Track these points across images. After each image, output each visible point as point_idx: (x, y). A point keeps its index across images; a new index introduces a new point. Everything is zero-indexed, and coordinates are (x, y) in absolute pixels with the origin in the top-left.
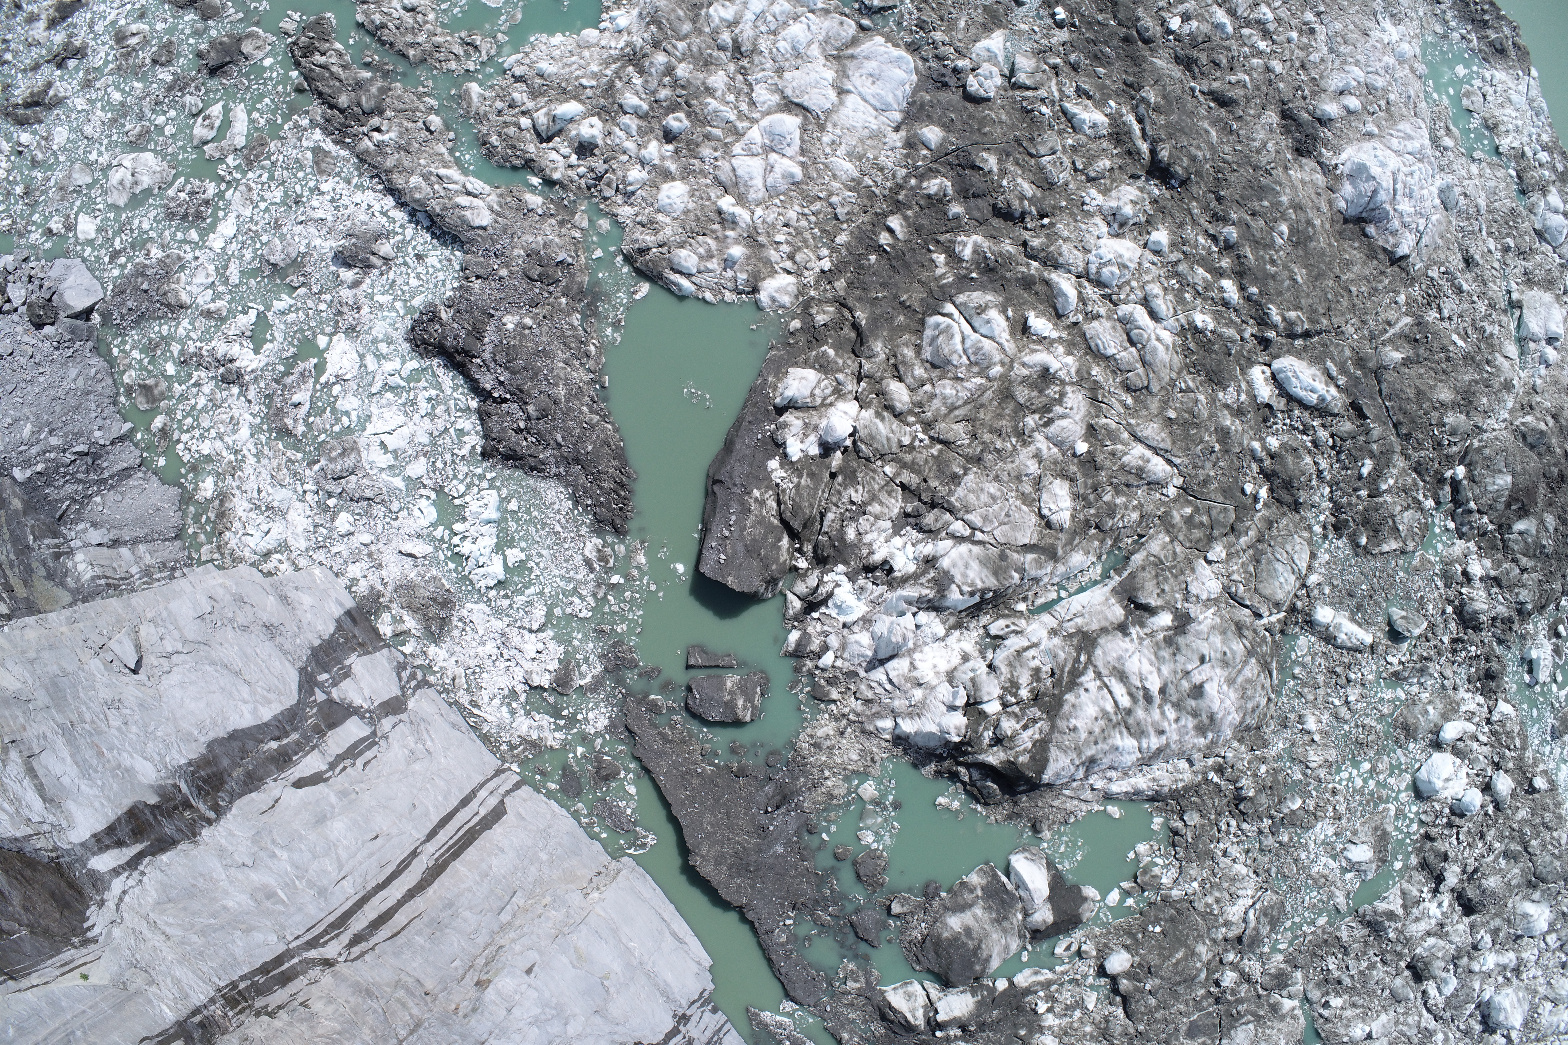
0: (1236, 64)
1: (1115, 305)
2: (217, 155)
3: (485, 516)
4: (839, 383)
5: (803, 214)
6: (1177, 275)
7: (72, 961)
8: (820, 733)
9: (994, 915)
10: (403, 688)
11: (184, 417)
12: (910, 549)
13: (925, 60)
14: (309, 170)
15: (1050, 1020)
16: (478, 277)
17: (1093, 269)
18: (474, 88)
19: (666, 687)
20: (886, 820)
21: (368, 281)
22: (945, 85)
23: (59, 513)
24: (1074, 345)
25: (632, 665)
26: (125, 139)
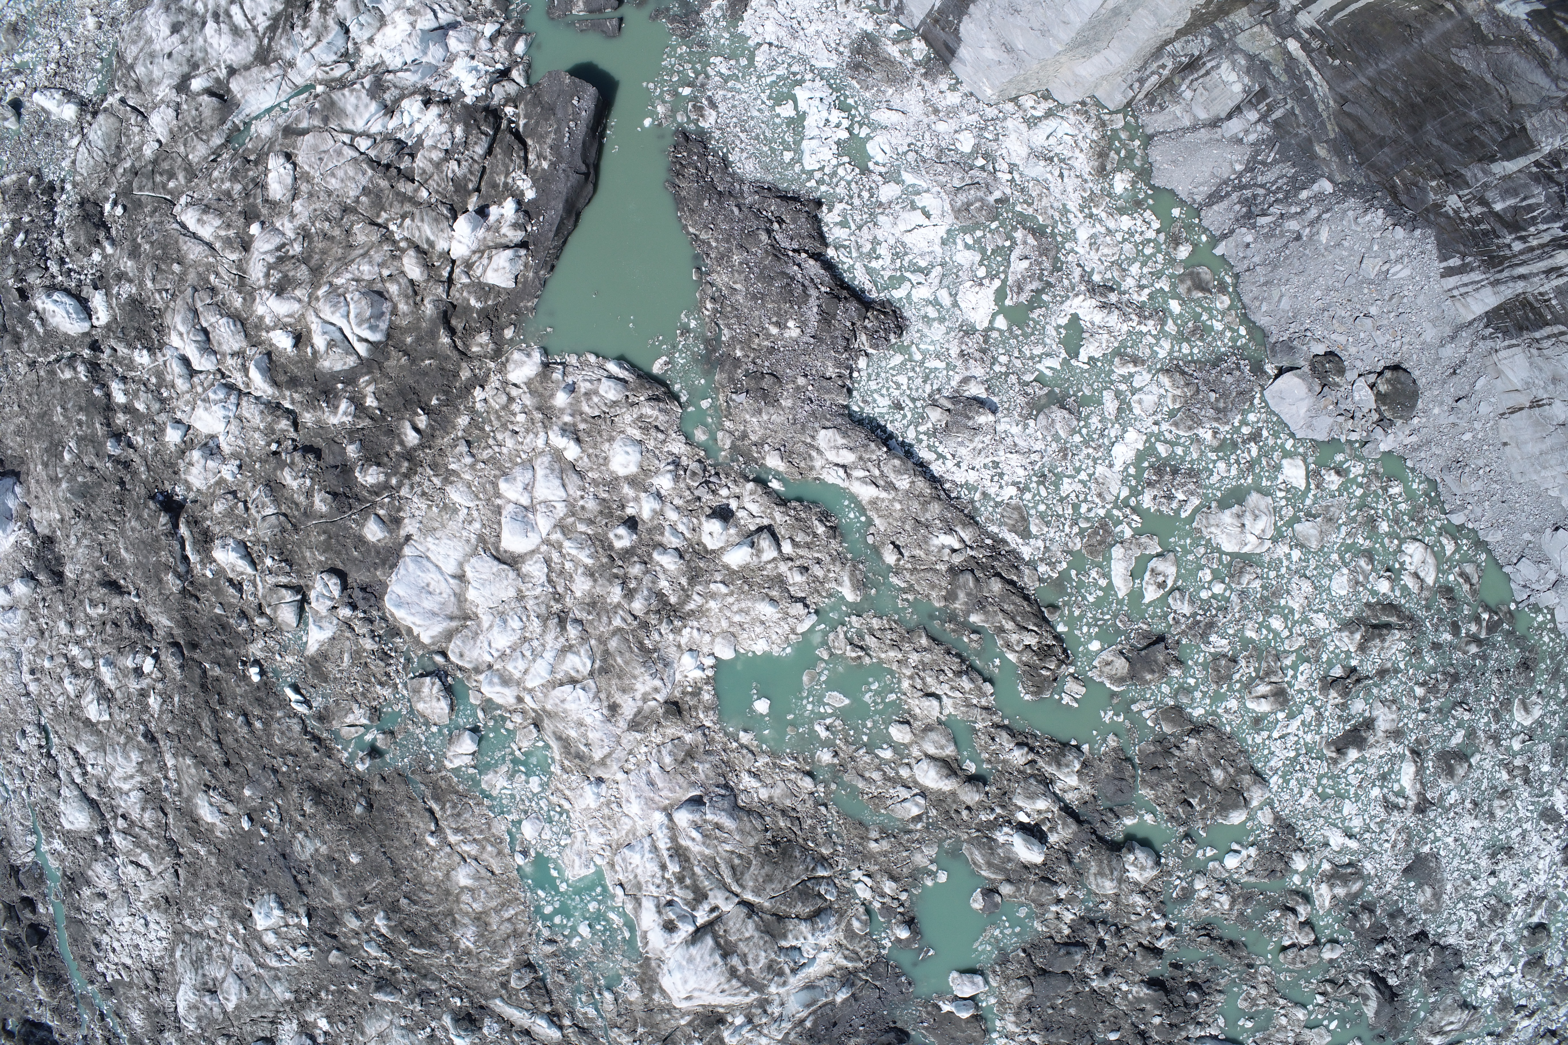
0: (99, 628)
1: (219, 370)
2: (1144, 539)
3: (815, 143)
4: (467, 273)
5: (499, 445)
6: (163, 401)
11: (1154, 255)
12: (407, 122)
13: (384, 618)
14: (1033, 512)
16: (830, 379)
17: (233, 399)
18: (850, 595)
19: (642, 1)
21: (954, 383)
22: (363, 589)
23: (1276, 148)
24: (256, 326)
25: (673, 19)
26: (1259, 571)
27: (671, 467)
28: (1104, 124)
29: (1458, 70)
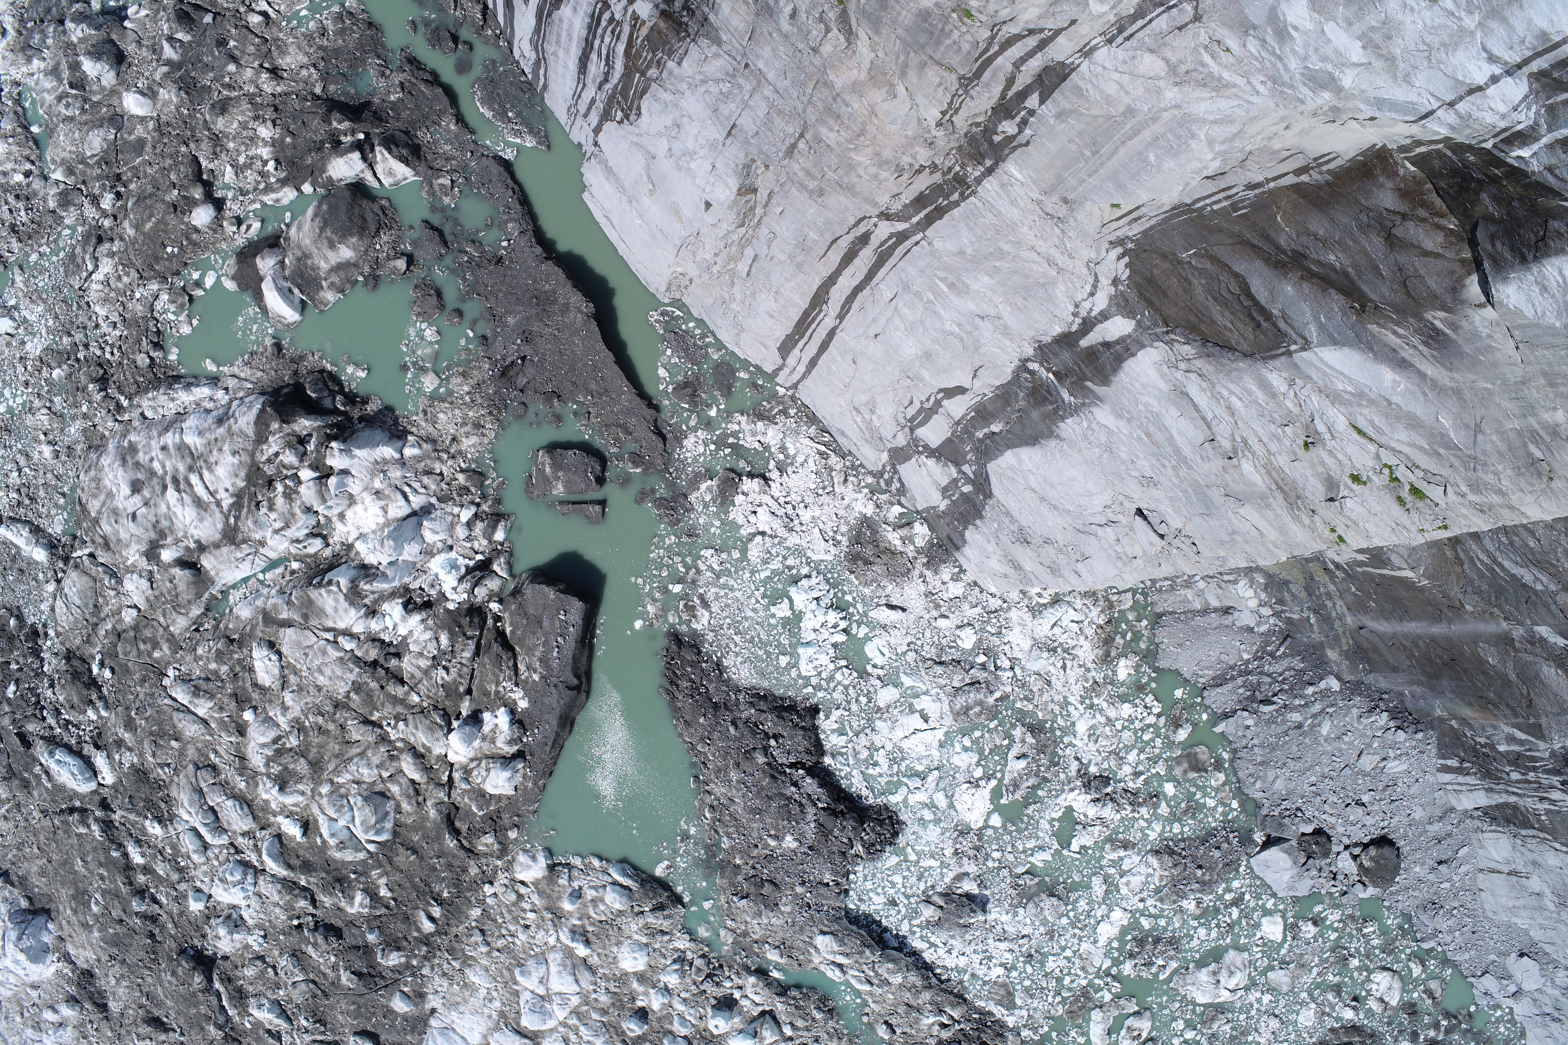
1: (232, 844)
2: (1122, 1002)
3: (810, 651)
4: (466, 779)
5: (513, 936)
6: (180, 870)
7: (1130, 223)
8: (474, 440)
9: (309, 262)
10: (896, 472)
11: (1152, 740)
12: (390, 625)
14: (1019, 987)
15: (265, 152)
16: (827, 885)
17: (250, 879)
19: (626, 481)
20: (414, 352)
21: (947, 880)
23: (1287, 643)
24: (263, 809)
25: (661, 503)
26: (1230, 1016)
27: (676, 967)
28: (1111, 606)
29: (1482, 662)
